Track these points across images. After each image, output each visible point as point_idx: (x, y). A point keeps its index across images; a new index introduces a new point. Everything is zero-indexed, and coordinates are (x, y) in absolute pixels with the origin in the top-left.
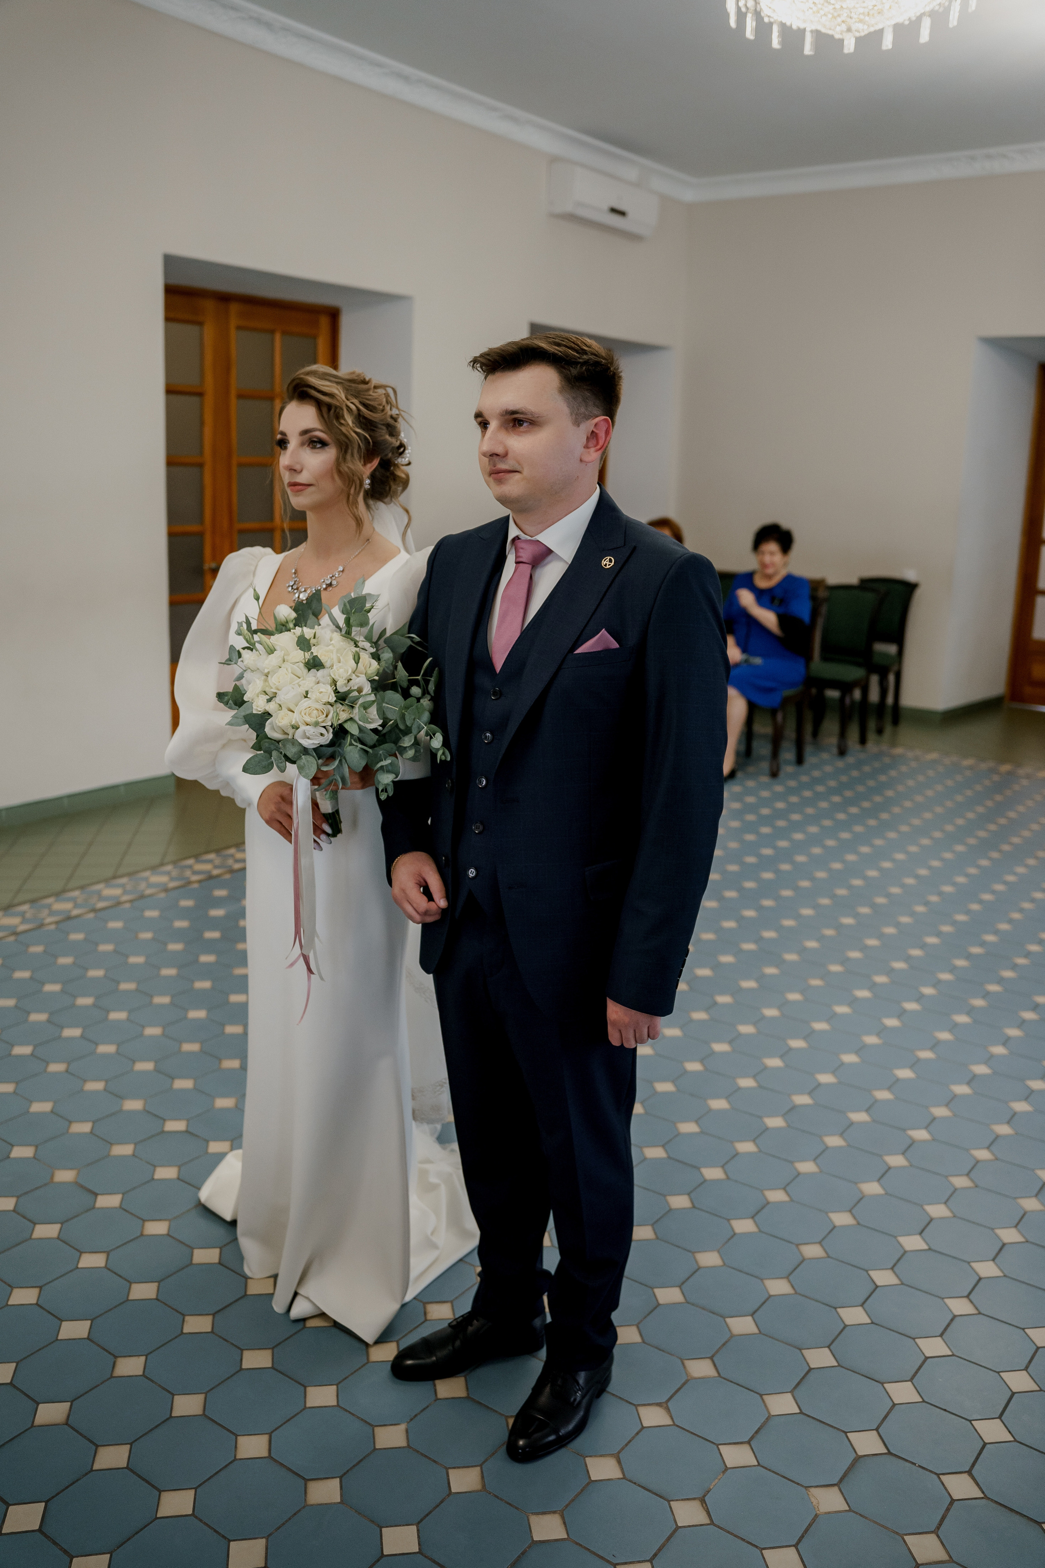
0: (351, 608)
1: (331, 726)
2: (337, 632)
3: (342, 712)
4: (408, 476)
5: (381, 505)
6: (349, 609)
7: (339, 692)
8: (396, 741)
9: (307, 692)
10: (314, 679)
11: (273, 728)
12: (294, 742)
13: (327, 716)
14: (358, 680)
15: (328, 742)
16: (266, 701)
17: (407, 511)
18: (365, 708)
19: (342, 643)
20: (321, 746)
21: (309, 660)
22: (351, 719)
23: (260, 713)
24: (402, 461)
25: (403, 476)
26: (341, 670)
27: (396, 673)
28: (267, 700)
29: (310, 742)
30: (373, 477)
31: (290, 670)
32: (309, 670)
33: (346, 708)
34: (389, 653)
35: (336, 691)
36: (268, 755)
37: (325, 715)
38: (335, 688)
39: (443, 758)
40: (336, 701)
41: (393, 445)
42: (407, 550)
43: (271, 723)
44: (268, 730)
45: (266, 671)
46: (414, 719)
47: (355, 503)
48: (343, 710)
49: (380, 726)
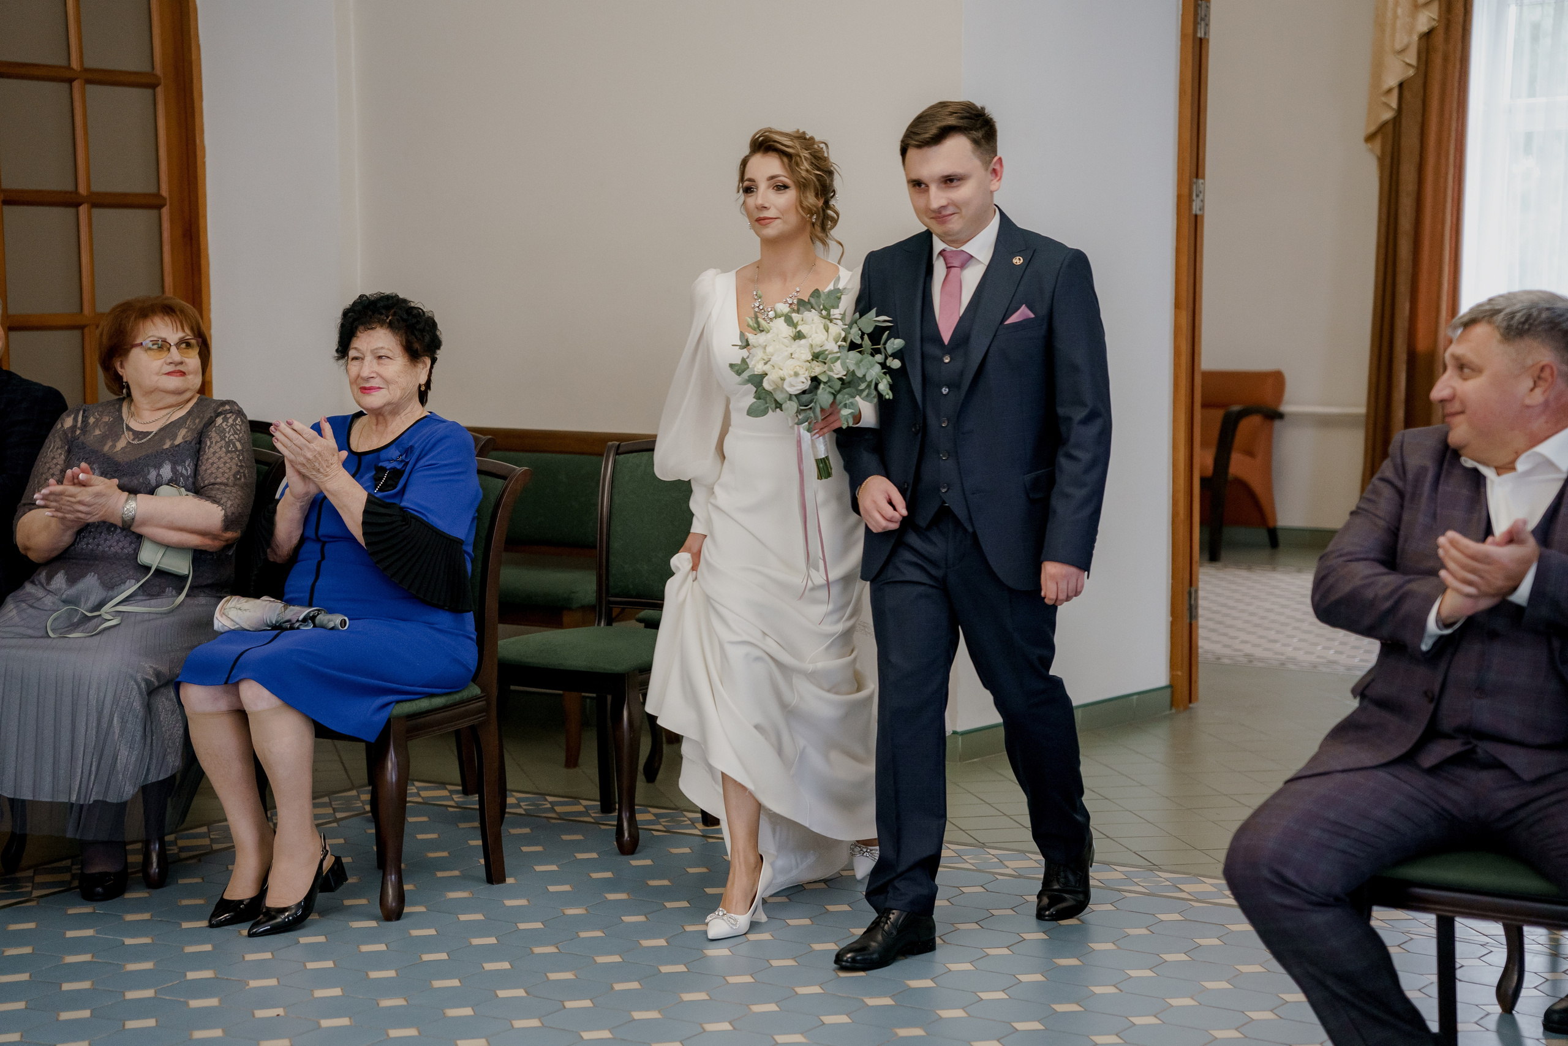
1: (810, 377)
2: (818, 316)
3: (817, 367)
7: (815, 353)
8: (855, 386)
9: (792, 354)
10: (797, 346)
11: (768, 383)
12: (783, 390)
14: (829, 344)
15: (806, 389)
16: (764, 365)
18: (833, 363)
19: (819, 321)
20: (802, 392)
21: (795, 334)
22: (824, 372)
23: (759, 374)
26: (817, 338)
27: (861, 343)
28: (764, 363)
29: (794, 389)
31: (781, 342)
32: (795, 341)
33: (820, 364)
35: (813, 353)
36: (764, 403)
37: (805, 370)
38: (812, 351)
40: (812, 360)
43: (767, 380)
44: (764, 384)
45: (764, 345)
49: (844, 376)
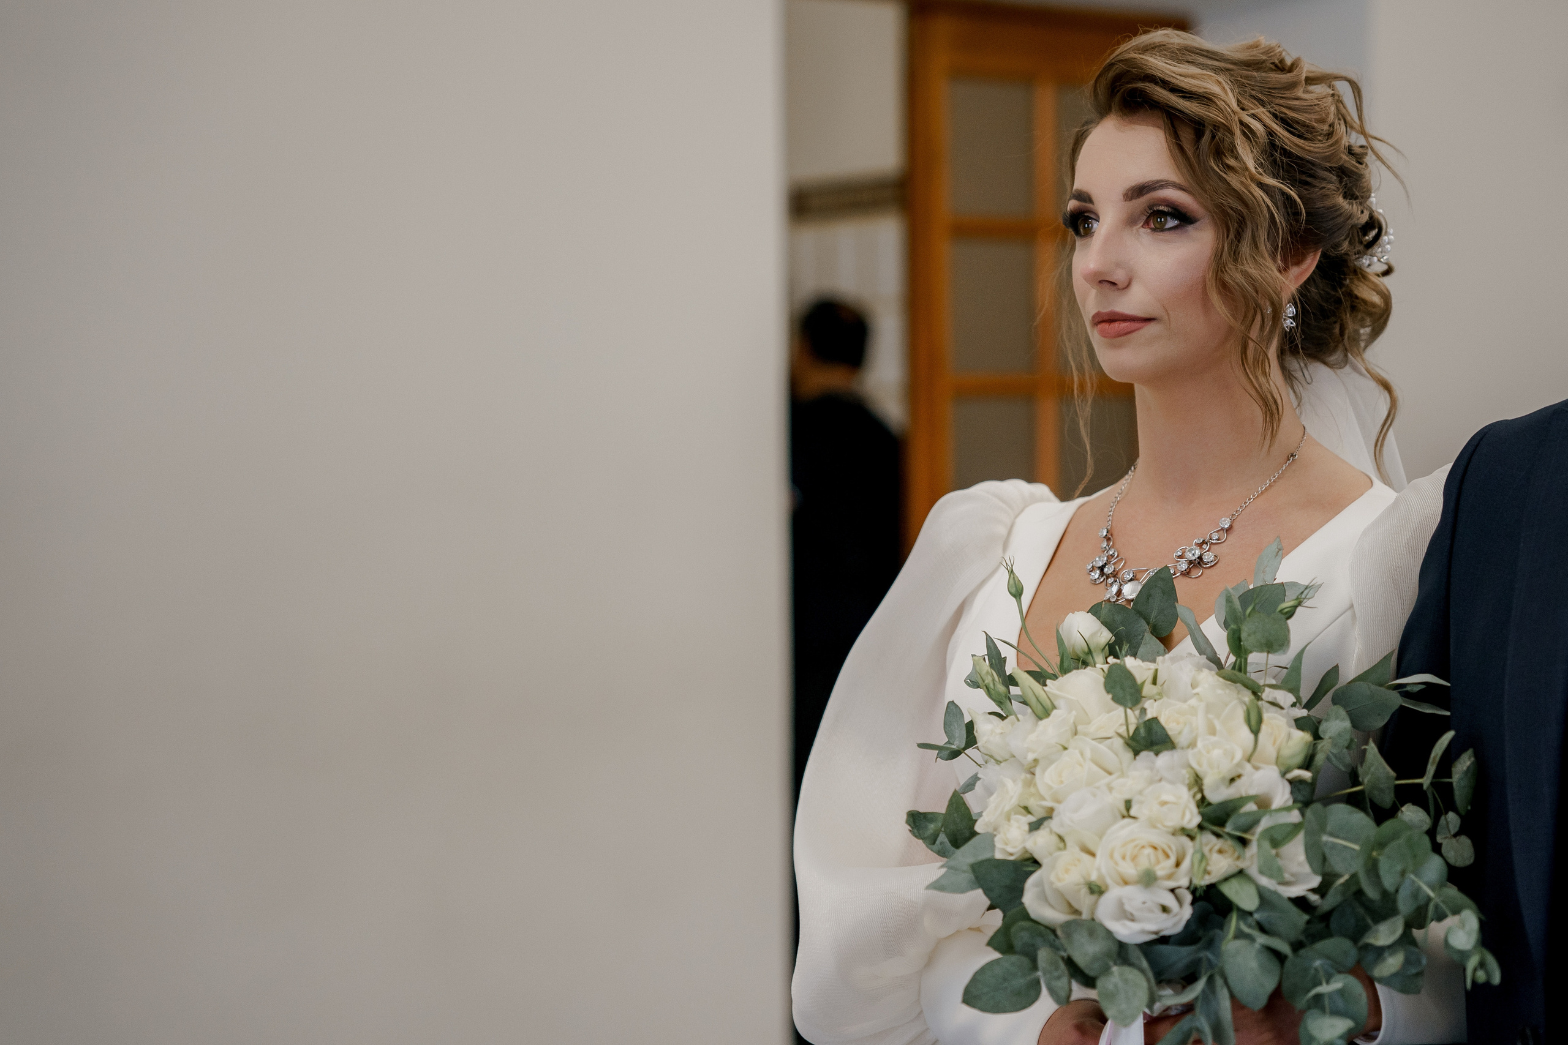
0: (1244, 608)
1: (1188, 888)
2: (1210, 669)
3: (1215, 856)
4: (1387, 298)
5: (1319, 372)
6: (1240, 609)
7: (1209, 804)
8: (1357, 934)
9: (1128, 804)
10: (1147, 773)
11: (1043, 898)
12: (1094, 928)
13: (1178, 865)
14: (1258, 775)
15: (1179, 928)
16: (1027, 828)
17: (1386, 386)
18: (1276, 843)
19: (1219, 692)
20: (1164, 940)
21: (1137, 730)
22: (1241, 873)
23: (1012, 858)
24: (1372, 264)
25: (1376, 299)
26: (1216, 753)
27: (1360, 770)
28: (1030, 824)
29: (1136, 927)
30: (1303, 299)
31: (1088, 754)
32: (1136, 753)
33: (1228, 844)
34: (1343, 720)
35: (1203, 802)
36: (1025, 961)
37: (1172, 860)
38: (1199, 796)
39: (1481, 976)
40: (1201, 827)
41: (1354, 221)
42: (1386, 480)
43: (1040, 884)
44: (1030, 899)
45: (1031, 757)
46: (1403, 873)
47: (1261, 360)
48: (1220, 851)
49: (1313, 891)
